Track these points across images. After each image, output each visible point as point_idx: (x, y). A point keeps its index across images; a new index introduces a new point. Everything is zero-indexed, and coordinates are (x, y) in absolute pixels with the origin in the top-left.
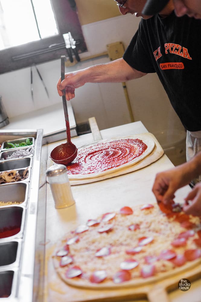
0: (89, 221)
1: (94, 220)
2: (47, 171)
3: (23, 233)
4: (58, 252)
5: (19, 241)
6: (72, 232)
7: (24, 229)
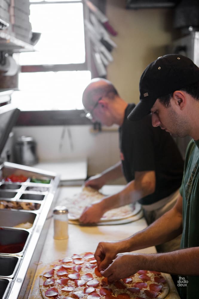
0: (75, 255)
1: (79, 256)
2: (54, 209)
3: (24, 252)
4: (45, 274)
5: (20, 258)
6: (60, 261)
7: (25, 250)
